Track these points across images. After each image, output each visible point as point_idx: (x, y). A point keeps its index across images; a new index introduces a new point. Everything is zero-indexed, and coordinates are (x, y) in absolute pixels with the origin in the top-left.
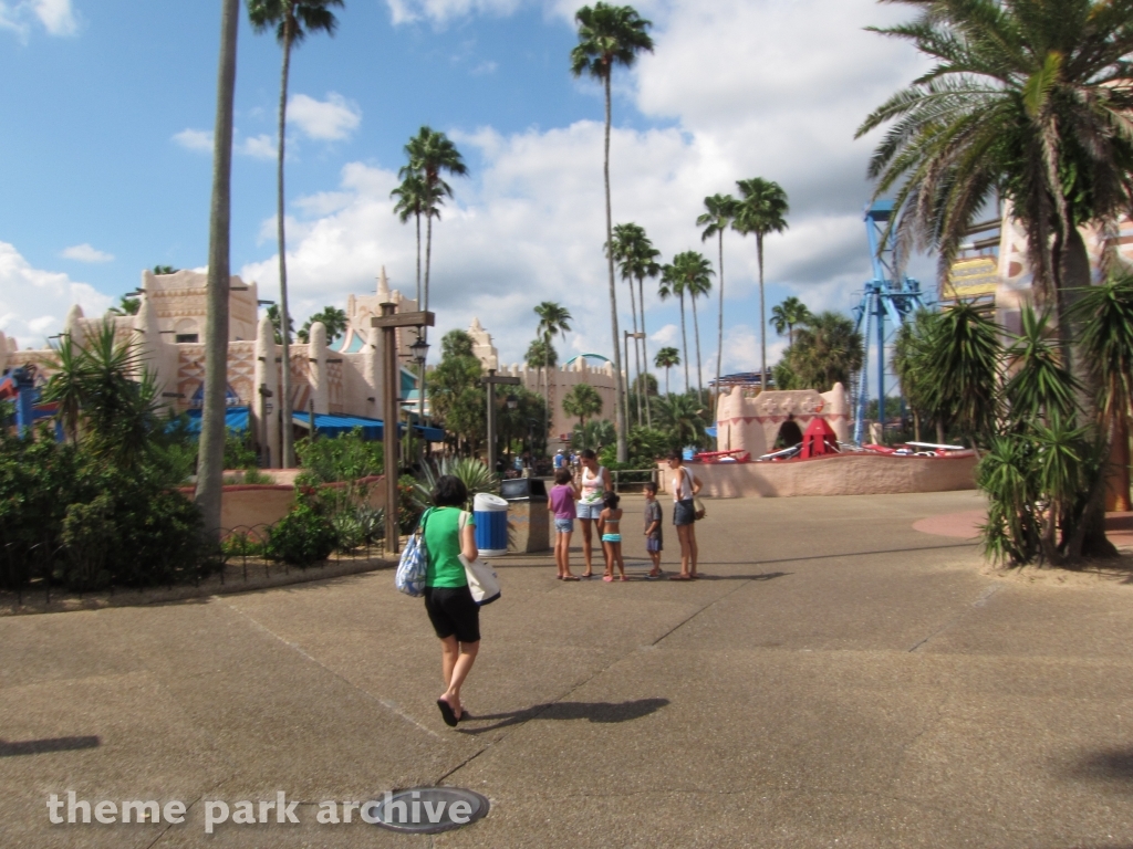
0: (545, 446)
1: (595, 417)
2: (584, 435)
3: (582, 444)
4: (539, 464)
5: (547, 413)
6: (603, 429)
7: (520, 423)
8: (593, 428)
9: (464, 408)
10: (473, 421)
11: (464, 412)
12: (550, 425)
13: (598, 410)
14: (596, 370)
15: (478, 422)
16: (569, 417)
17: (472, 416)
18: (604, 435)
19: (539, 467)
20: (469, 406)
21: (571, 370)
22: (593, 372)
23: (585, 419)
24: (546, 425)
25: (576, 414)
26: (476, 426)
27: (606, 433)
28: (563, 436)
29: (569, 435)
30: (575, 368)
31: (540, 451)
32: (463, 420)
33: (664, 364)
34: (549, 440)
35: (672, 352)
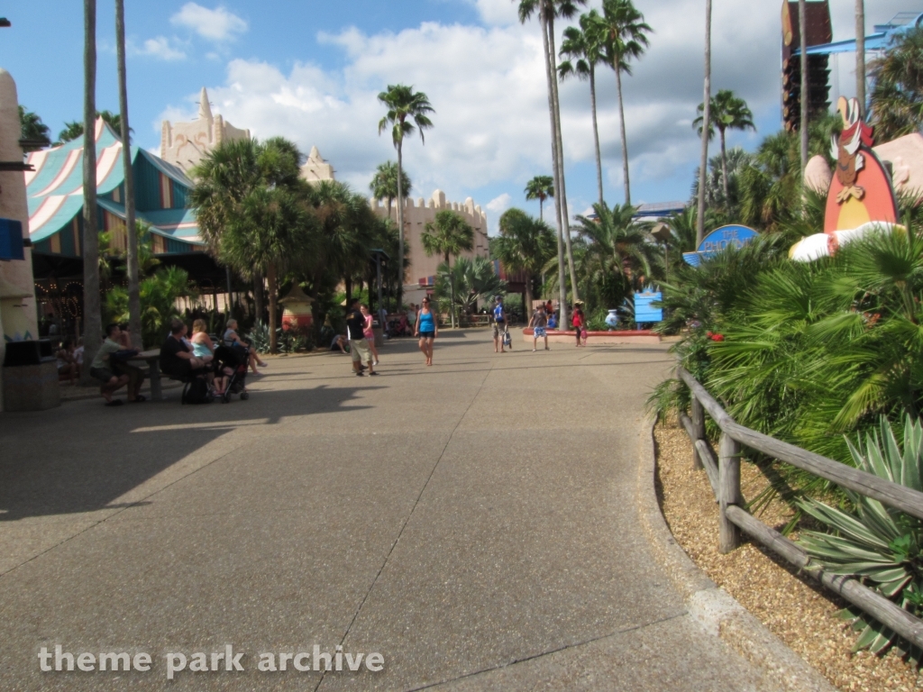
0: (400, 292)
1: (464, 255)
2: (452, 278)
3: (450, 291)
4: (393, 319)
5: (401, 245)
6: (477, 269)
7: (357, 251)
8: (464, 268)
9: (249, 221)
10: (266, 246)
11: (248, 230)
12: (406, 263)
13: (468, 246)
14: (456, 206)
15: (274, 248)
16: (430, 255)
17: (263, 236)
18: (479, 277)
19: (392, 324)
20: (257, 216)
21: (427, 206)
22: (453, 208)
23: (452, 258)
24: (401, 262)
25: (439, 251)
26: (272, 254)
27: (481, 274)
28: (422, 281)
29: (431, 279)
30: (432, 203)
31: (393, 300)
32: (247, 244)
33: (537, 195)
34: (406, 286)
35: (546, 181)
